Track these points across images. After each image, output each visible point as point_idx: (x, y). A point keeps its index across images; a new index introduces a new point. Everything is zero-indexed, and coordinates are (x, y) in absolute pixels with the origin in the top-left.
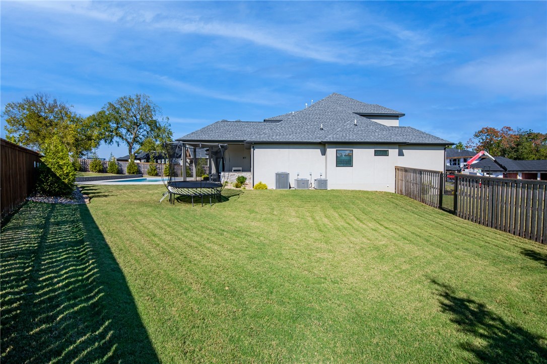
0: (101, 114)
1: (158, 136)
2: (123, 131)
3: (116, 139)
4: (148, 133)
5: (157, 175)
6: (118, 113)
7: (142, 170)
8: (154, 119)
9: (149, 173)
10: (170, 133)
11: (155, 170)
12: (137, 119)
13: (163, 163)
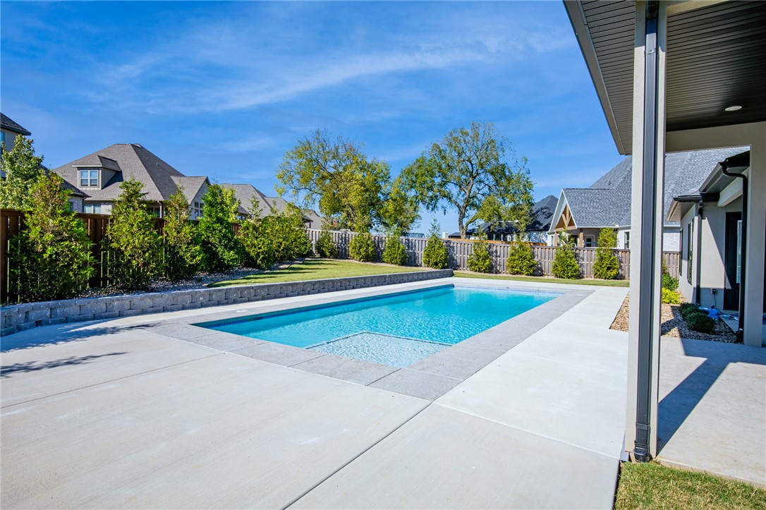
0: (421, 162)
1: (507, 191)
2: (453, 189)
3: (443, 202)
4: (490, 188)
5: (491, 269)
6: (444, 158)
7: (458, 256)
8: (501, 162)
9: (472, 264)
10: (528, 186)
11: (486, 258)
12: (472, 165)
13: (515, 240)
